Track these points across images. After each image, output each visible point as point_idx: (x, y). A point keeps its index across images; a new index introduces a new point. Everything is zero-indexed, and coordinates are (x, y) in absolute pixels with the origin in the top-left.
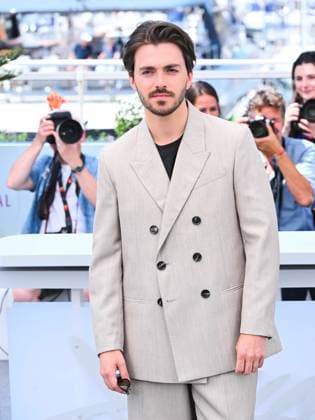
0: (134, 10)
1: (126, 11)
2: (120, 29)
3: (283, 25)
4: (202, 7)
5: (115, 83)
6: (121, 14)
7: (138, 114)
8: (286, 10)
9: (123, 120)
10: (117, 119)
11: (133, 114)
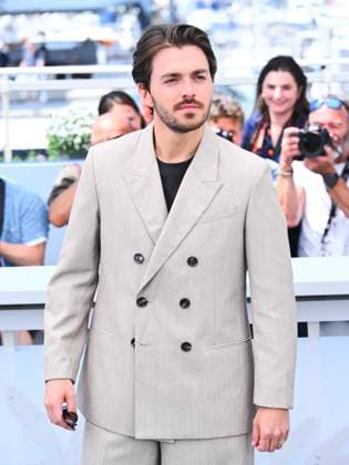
0: (60, 11)
1: (51, 12)
2: (42, 34)
3: (233, 26)
4: (137, 5)
5: (39, 96)
6: (46, 16)
7: (72, 129)
8: (235, 7)
9: (55, 137)
10: (48, 136)
11: (67, 129)
